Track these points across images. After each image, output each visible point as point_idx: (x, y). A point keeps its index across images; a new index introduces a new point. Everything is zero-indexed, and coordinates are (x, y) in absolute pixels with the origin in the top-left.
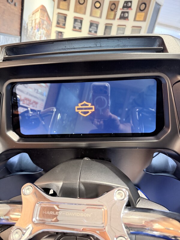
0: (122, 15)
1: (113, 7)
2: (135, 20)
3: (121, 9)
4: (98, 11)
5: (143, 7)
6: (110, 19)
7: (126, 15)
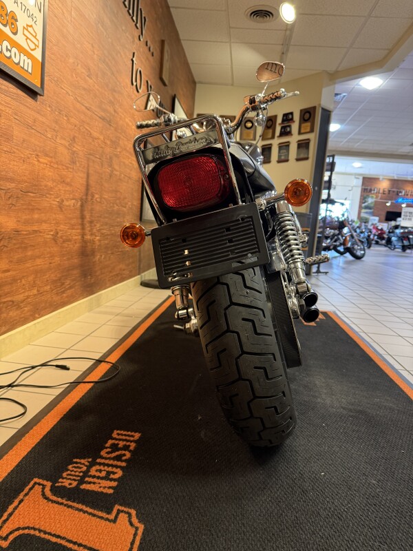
0: (283, 130)
1: (270, 123)
2: (300, 133)
3: (280, 124)
4: (252, 131)
5: (307, 116)
6: (268, 139)
7: (288, 129)
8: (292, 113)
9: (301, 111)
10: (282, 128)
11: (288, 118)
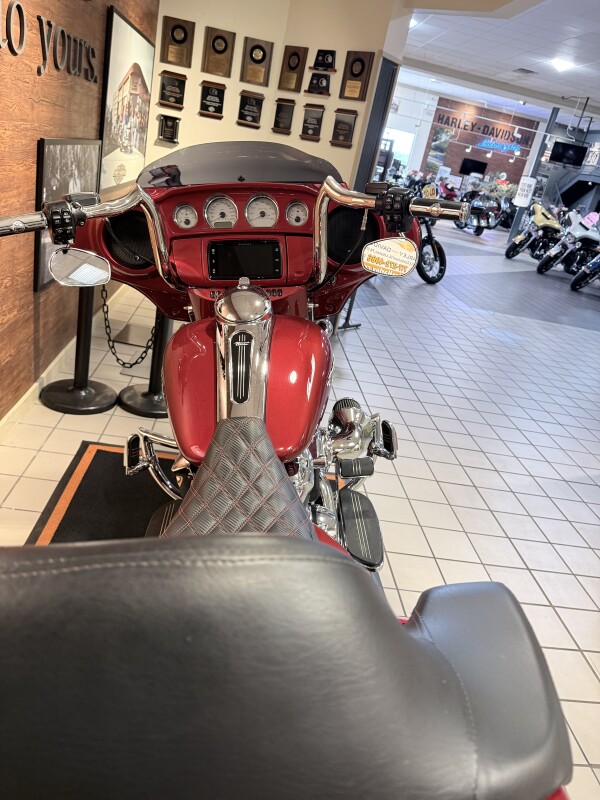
0: (315, 82)
1: (294, 61)
2: (342, 96)
3: (310, 68)
4: (261, 69)
5: (357, 68)
6: (289, 90)
7: (324, 83)
8: (332, 53)
9: (349, 53)
10: (314, 75)
11: (325, 59)
